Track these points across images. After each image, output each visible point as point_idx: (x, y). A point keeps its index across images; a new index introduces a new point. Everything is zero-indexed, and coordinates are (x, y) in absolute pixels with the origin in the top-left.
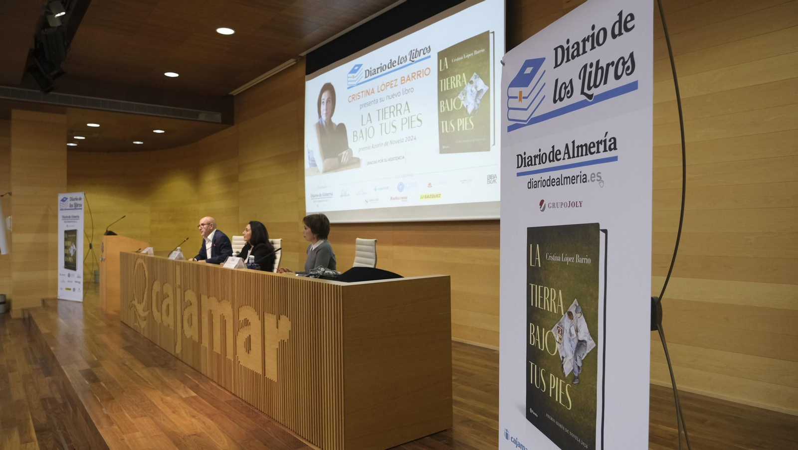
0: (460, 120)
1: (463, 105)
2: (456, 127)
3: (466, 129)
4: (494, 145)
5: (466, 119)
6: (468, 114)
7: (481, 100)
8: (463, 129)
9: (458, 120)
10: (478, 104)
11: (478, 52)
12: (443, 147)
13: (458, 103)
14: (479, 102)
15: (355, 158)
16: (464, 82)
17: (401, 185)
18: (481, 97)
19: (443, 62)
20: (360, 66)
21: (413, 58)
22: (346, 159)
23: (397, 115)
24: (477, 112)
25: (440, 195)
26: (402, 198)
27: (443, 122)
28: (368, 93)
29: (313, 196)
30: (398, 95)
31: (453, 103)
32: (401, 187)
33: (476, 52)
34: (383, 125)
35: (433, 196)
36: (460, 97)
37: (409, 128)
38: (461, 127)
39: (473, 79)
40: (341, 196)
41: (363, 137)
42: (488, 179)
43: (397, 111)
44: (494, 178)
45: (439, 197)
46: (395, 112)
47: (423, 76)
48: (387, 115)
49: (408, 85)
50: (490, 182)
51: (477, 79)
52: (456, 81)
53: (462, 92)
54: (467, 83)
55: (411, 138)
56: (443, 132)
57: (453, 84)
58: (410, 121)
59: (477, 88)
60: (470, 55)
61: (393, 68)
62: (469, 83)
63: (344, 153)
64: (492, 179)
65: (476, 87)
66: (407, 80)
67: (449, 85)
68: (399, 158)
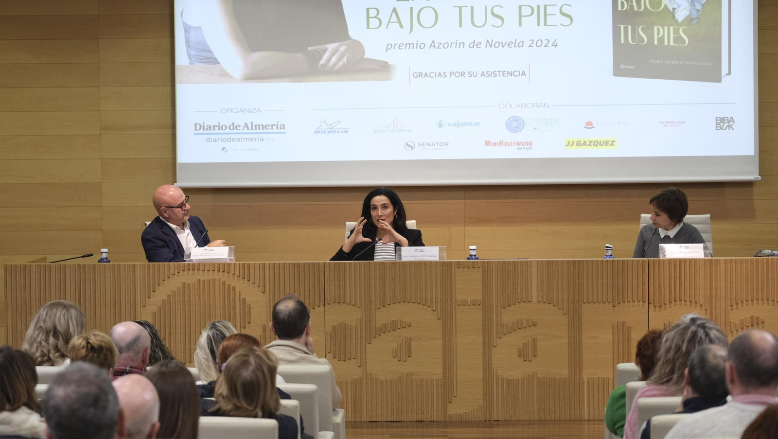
0: (658, 29)
1: (666, 6)
2: (651, 38)
3: (672, 43)
4: (729, 73)
5: (672, 28)
6: (677, 21)
7: (703, 5)
8: (666, 43)
9: (656, 28)
10: (698, 11)
12: (622, 66)
14: (698, 7)
17: (516, 120)
22: (340, 58)
24: (694, 22)
25: (613, 142)
26: (518, 144)
27: (622, 27)
29: (199, 127)
32: (515, 124)
35: (597, 144)
37: (539, 24)
40: (316, 132)
41: (399, 22)
42: (717, 124)
44: (729, 122)
45: (612, 145)
50: (722, 128)
55: (545, 43)
56: (622, 42)
63: (331, 47)
64: (724, 123)
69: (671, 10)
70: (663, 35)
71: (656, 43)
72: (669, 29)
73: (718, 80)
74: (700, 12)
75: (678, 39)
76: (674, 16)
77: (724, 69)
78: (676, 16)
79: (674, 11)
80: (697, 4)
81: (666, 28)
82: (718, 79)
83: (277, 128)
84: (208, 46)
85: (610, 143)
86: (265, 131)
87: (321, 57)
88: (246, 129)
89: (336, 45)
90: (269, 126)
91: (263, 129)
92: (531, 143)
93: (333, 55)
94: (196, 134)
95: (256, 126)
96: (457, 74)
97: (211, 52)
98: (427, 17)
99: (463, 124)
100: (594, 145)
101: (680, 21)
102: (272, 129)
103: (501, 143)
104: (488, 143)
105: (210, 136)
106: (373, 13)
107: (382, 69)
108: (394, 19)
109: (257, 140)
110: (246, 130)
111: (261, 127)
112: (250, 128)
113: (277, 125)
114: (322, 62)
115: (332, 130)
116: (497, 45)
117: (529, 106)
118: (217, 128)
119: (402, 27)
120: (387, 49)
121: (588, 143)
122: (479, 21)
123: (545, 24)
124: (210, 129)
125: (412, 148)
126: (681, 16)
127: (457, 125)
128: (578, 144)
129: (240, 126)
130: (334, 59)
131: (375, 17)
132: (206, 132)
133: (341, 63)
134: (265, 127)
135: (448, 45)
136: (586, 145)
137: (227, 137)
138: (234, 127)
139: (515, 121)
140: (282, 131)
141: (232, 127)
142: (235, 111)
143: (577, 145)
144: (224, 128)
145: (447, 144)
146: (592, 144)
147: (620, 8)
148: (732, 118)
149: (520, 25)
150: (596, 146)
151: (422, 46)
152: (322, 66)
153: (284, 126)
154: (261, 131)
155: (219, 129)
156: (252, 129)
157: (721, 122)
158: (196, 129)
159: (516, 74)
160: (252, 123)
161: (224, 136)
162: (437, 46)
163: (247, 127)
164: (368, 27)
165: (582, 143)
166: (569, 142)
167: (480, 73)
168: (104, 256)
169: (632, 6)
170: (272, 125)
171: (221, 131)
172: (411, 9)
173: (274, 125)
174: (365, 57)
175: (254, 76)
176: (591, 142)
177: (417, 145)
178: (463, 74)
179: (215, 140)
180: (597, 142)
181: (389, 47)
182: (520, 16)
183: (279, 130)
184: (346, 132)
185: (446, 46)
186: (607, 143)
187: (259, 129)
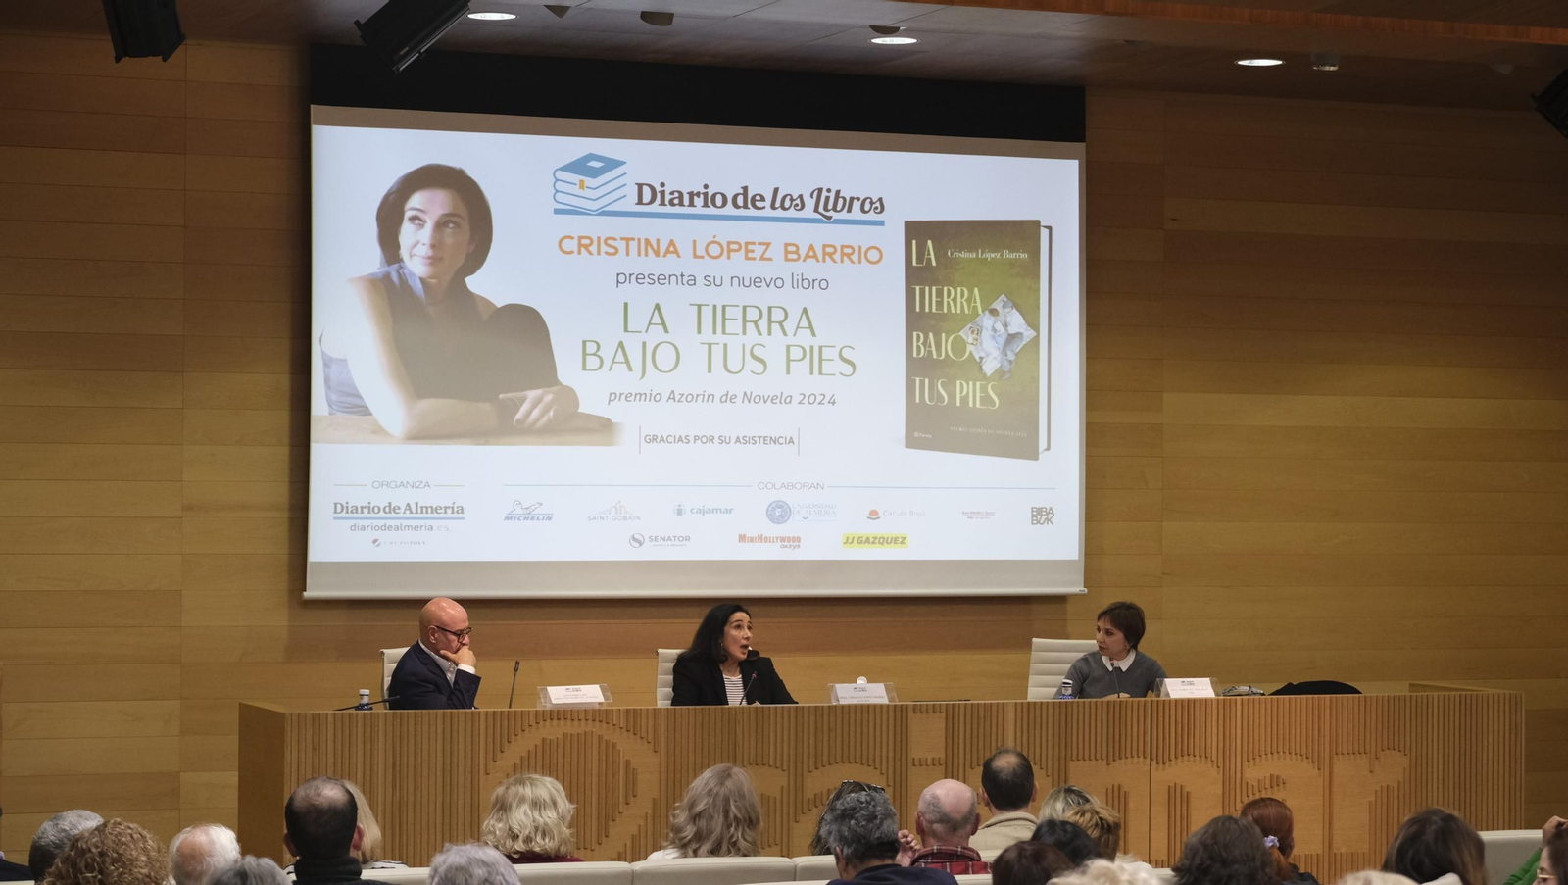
0: (962, 385)
1: (971, 353)
2: (952, 396)
3: (978, 405)
4: (1048, 448)
5: (978, 384)
6: (985, 375)
7: (1017, 354)
8: (971, 405)
9: (958, 382)
10: (1011, 362)
11: (1013, 256)
12: (916, 434)
13: (959, 346)
14: (1011, 356)
15: (589, 416)
16: (975, 307)
17: (781, 507)
18: (1018, 347)
19: (922, 249)
20: (611, 164)
21: (826, 209)
23: (770, 334)
24: (1006, 377)
25: (904, 538)
26: (783, 539)
27: (918, 379)
28: (649, 247)
29: (341, 508)
30: (776, 283)
31: (947, 344)
32: (779, 512)
33: (1007, 254)
34: (717, 351)
35: (883, 541)
36: (965, 334)
37: (812, 373)
38: (965, 399)
39: (997, 305)
40: (507, 519)
41: (627, 362)
42: (1033, 516)
43: (770, 322)
44: (1047, 514)
45: (902, 543)
46: (763, 324)
47: (860, 262)
48: (734, 326)
49: (811, 269)
50: (1038, 522)
51: (1008, 310)
52: (957, 299)
53: (970, 326)
54: (983, 311)
55: (819, 398)
57: (948, 303)
58: (815, 359)
59: (1009, 328)
60: (993, 255)
61: (752, 212)
62: (987, 312)
63: (532, 394)
64: (1042, 515)
65: (1006, 326)
66: (807, 256)
67: (940, 304)
68: (775, 441)
69: (978, 360)
70: (968, 392)
71: (958, 404)
72: (974, 385)
73: (1035, 457)
74: (1013, 364)
75: (986, 400)
76: (981, 368)
77: (1042, 443)
78: (984, 367)
79: (981, 361)
80: (1009, 353)
81: (971, 383)
82: (1033, 455)
83: (453, 512)
84: (356, 389)
85: (900, 540)
86: (435, 515)
87: (517, 410)
88: (408, 511)
89: (538, 392)
90: (441, 508)
91: (432, 512)
92: (798, 539)
93: (534, 406)
94: (335, 519)
95: (422, 507)
96: (704, 440)
97: (359, 397)
98: (665, 357)
99: (710, 511)
100: (879, 543)
101: (988, 375)
102: (446, 512)
103: (760, 538)
104: (742, 538)
105: (356, 522)
106: (591, 348)
107: (601, 429)
108: (620, 357)
109: (423, 528)
110: (408, 515)
111: (430, 509)
112: (414, 510)
113: (453, 508)
114: (519, 416)
115: (529, 515)
116: (757, 399)
117: (798, 486)
118: (366, 510)
119: (630, 369)
120: (610, 400)
121: (871, 540)
122: (734, 365)
123: (821, 373)
124: (357, 512)
125: (641, 544)
126: (990, 367)
127: (702, 511)
128: (860, 541)
129: (399, 508)
130: (536, 413)
131: (594, 354)
132: (350, 515)
133: (545, 419)
134: (435, 510)
135: (691, 398)
136: (869, 543)
137: (381, 523)
138: (391, 508)
139: (779, 507)
140: (460, 515)
141: (387, 509)
142: (393, 485)
143: (858, 542)
144: (376, 510)
145: (688, 539)
146: (877, 541)
147: (915, 355)
148: (1051, 508)
149: (788, 372)
150: (882, 544)
151: (658, 397)
152: (518, 421)
153: (462, 508)
154: (430, 515)
155: (369, 512)
156: (417, 512)
157: (1038, 514)
158: (335, 512)
159: (781, 440)
160: (417, 504)
161: (376, 523)
162: (677, 397)
163: (410, 509)
164: (584, 369)
165: (864, 539)
166: (848, 538)
167: (733, 440)
168: (366, 700)
169: (930, 352)
170: (446, 508)
171: (373, 515)
172: (644, 344)
173: (449, 507)
174: (580, 410)
175: (420, 435)
176: (876, 538)
177: (647, 539)
178: (711, 439)
179: (363, 528)
180: (884, 538)
181: (613, 397)
182: (789, 360)
183: (456, 515)
184: (550, 519)
185: (690, 398)
186: (895, 540)
187: (427, 512)
